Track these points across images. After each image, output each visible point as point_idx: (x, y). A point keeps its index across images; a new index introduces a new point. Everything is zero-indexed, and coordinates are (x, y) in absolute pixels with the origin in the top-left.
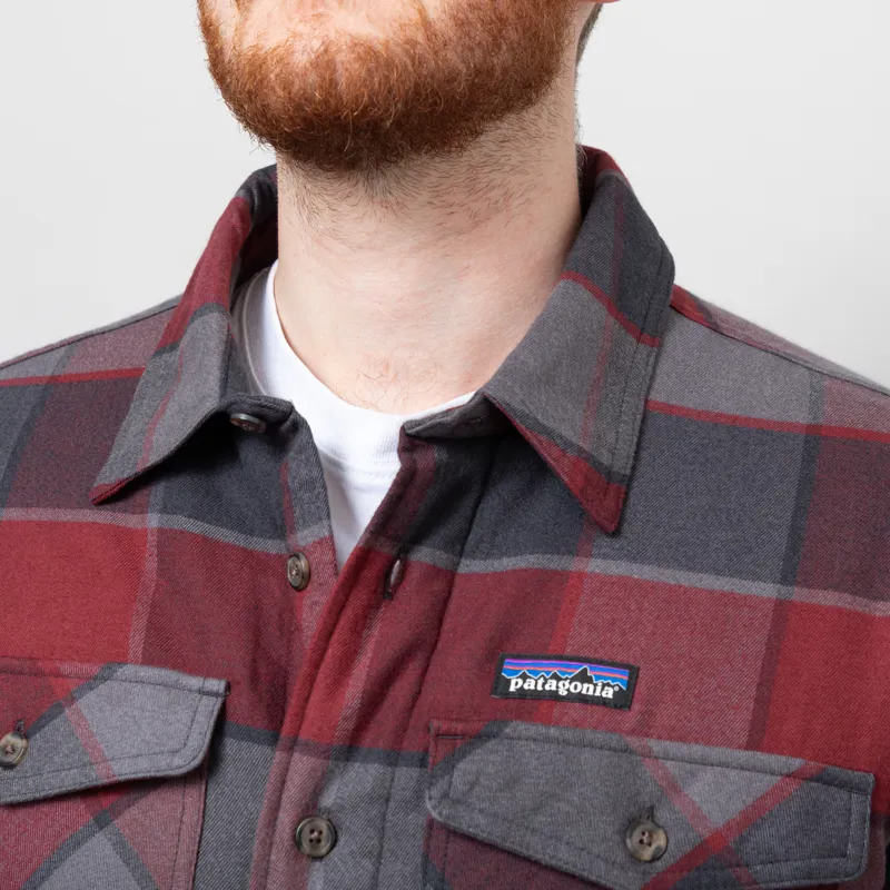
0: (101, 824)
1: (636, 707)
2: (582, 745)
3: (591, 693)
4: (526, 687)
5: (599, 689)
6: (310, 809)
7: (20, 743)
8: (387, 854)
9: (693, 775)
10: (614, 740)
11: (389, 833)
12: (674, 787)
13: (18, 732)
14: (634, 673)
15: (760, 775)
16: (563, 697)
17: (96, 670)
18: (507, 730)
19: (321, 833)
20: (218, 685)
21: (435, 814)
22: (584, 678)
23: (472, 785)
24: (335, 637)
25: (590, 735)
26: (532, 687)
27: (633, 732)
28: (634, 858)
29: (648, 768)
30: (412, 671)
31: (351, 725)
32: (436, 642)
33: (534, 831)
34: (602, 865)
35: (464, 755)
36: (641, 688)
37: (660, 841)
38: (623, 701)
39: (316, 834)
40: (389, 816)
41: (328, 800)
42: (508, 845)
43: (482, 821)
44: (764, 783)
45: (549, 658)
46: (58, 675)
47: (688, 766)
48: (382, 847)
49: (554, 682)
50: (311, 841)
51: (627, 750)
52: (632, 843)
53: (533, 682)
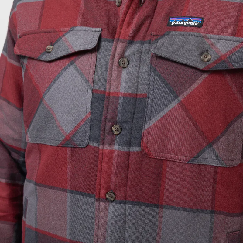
0: (72, 64)
1: (204, 27)
2: (190, 35)
3: (192, 24)
4: (176, 24)
5: (194, 23)
6: (122, 56)
7: (51, 47)
8: (141, 65)
9: (218, 42)
10: (198, 34)
11: (142, 60)
12: (213, 45)
13: (51, 44)
14: (203, 20)
15: (235, 42)
16: (185, 26)
17: (69, 29)
18: (171, 33)
19: (125, 62)
20: (99, 29)
21: (153, 52)
22: (190, 21)
23: (162, 45)
24: (128, 14)
25: (191, 33)
26: (177, 24)
27: (202, 32)
28: (203, 61)
29: (206, 41)
30: (147, 23)
31: (132, 35)
32: (153, 16)
33: (178, 55)
34: (195, 62)
35: (160, 39)
36: (205, 22)
37: (209, 57)
38: (200, 26)
39: (124, 62)
40: (142, 56)
41: (127, 54)
42: (171, 58)
43: (165, 53)
44: (236, 44)
45: (181, 17)
46: (60, 31)
47: (217, 40)
48: (140, 64)
49: (183, 22)
50: (123, 63)
51: (201, 37)
52: (202, 57)
53: (177, 23)
